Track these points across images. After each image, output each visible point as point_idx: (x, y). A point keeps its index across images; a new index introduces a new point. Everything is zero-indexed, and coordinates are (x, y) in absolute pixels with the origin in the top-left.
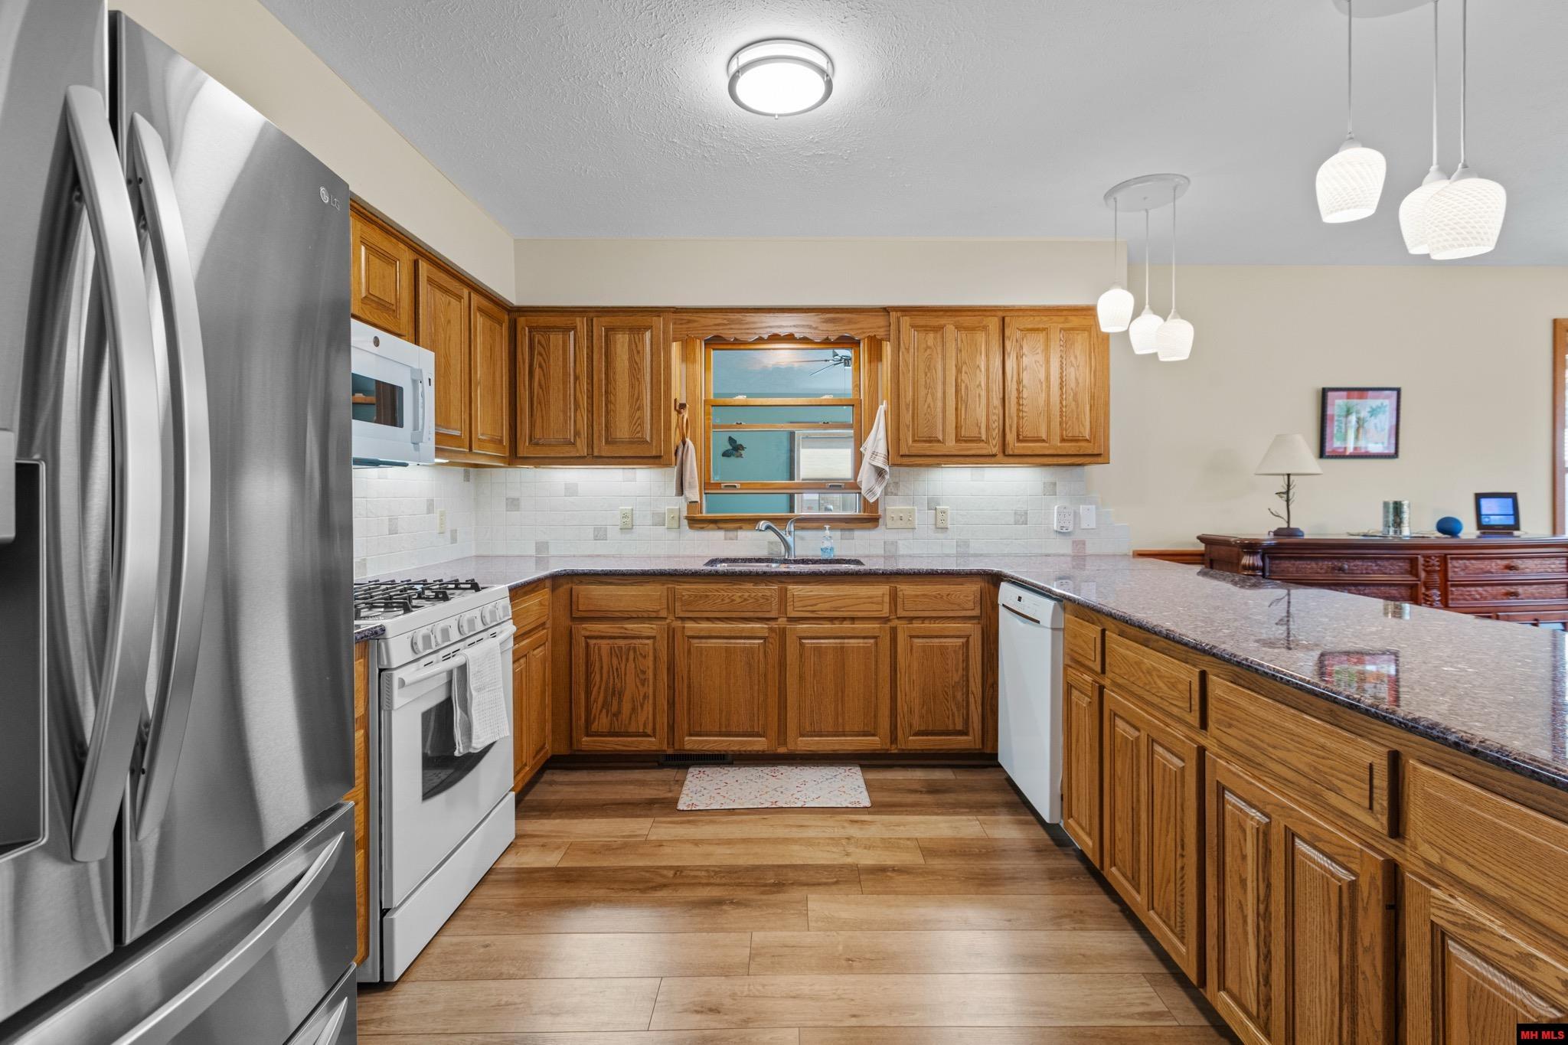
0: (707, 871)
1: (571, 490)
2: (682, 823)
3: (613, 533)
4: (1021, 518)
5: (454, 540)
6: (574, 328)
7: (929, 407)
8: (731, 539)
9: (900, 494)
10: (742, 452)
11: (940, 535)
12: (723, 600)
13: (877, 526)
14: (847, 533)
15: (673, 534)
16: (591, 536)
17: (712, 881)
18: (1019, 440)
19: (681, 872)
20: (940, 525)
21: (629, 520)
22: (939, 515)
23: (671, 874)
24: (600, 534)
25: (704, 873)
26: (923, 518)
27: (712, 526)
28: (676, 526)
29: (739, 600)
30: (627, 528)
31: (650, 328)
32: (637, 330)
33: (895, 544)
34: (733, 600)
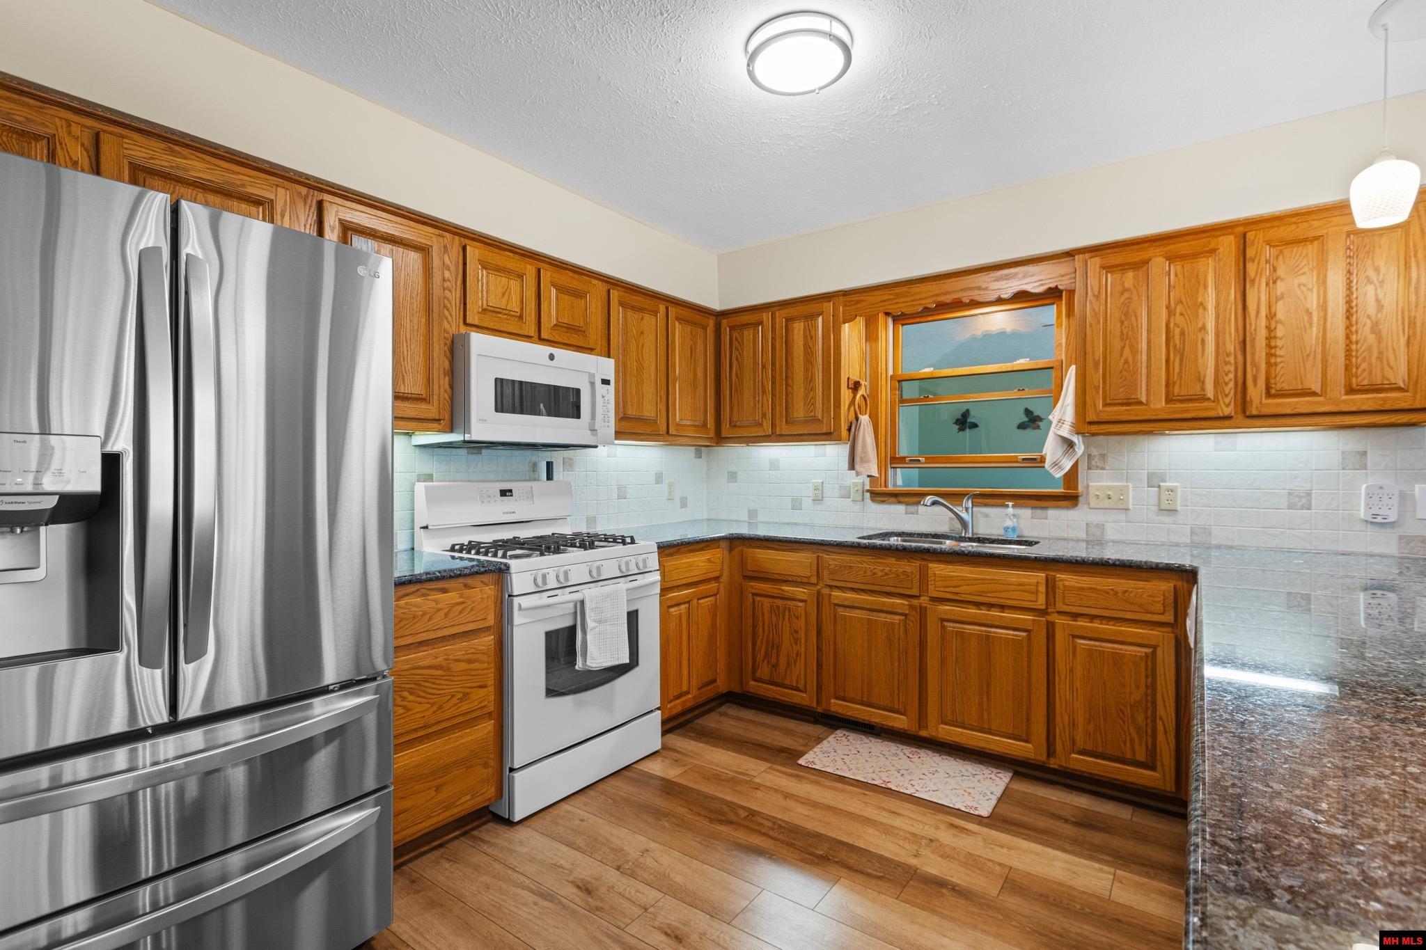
0: (774, 823)
1: (774, 465)
2: (791, 775)
3: (808, 503)
4: (1303, 501)
5: (684, 504)
6: (761, 323)
7: (1126, 362)
8: (911, 513)
9: (1108, 467)
10: (1040, 424)
11: (1166, 519)
12: (865, 572)
13: (1075, 505)
14: (1039, 512)
15: (858, 507)
16: (790, 507)
17: (771, 833)
18: (1269, 394)
19: (754, 816)
20: (1165, 505)
21: (820, 492)
22: (1165, 495)
23: (743, 814)
24: (796, 505)
25: (770, 824)
26: (1139, 496)
27: (893, 499)
28: (860, 499)
29: (880, 574)
30: (818, 500)
31: (821, 313)
32: (811, 317)
33: (1101, 527)
34: (875, 574)
